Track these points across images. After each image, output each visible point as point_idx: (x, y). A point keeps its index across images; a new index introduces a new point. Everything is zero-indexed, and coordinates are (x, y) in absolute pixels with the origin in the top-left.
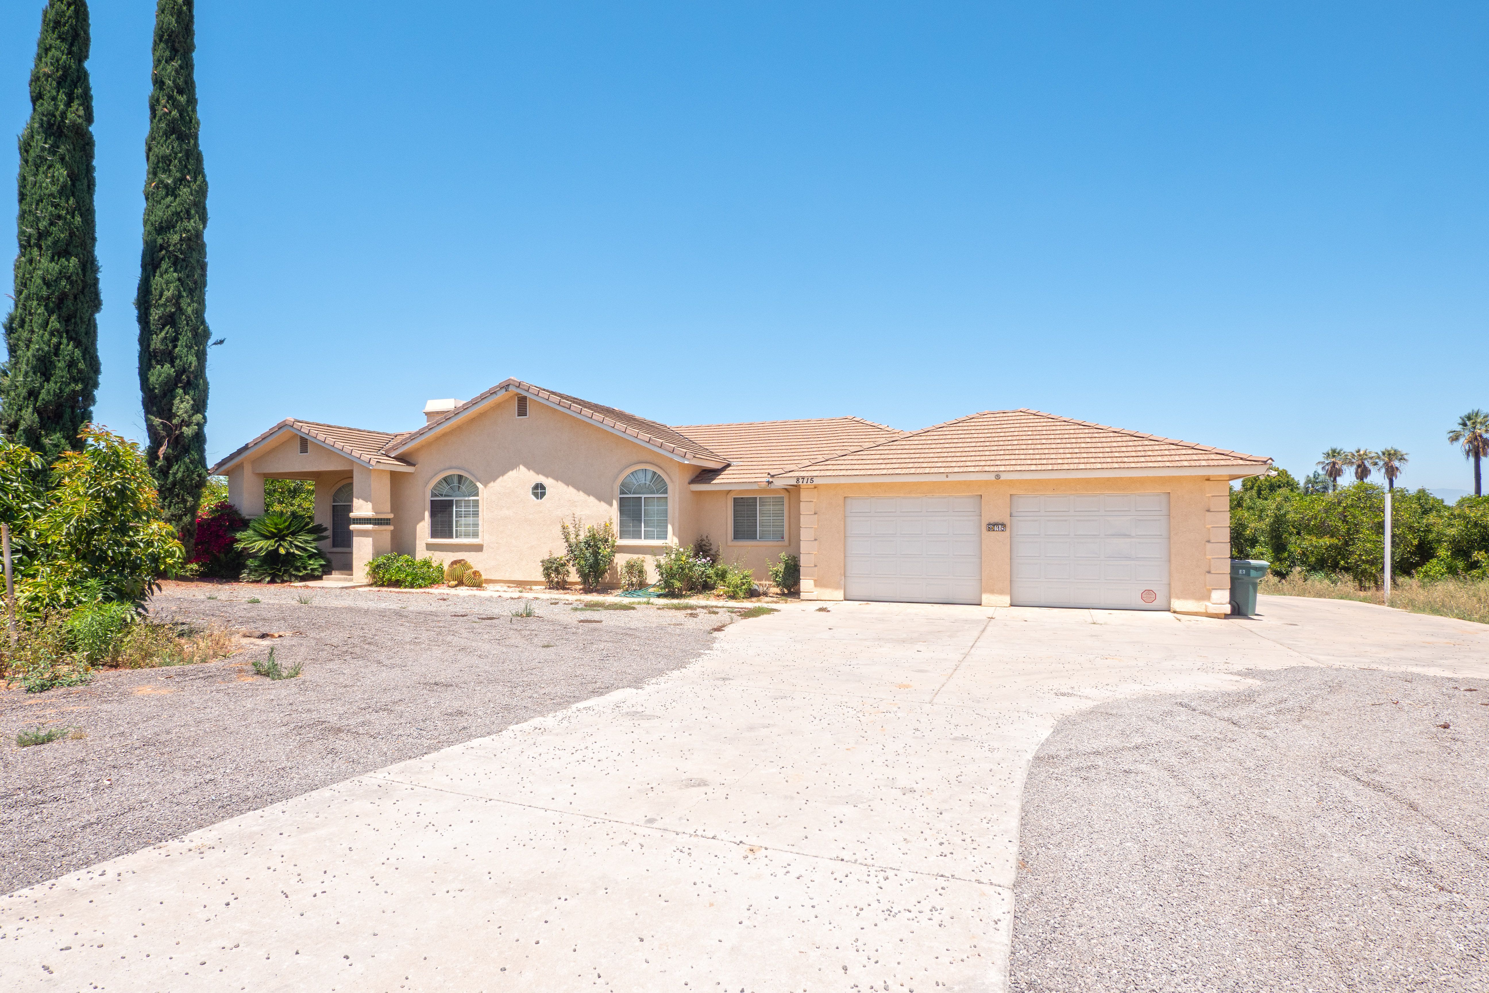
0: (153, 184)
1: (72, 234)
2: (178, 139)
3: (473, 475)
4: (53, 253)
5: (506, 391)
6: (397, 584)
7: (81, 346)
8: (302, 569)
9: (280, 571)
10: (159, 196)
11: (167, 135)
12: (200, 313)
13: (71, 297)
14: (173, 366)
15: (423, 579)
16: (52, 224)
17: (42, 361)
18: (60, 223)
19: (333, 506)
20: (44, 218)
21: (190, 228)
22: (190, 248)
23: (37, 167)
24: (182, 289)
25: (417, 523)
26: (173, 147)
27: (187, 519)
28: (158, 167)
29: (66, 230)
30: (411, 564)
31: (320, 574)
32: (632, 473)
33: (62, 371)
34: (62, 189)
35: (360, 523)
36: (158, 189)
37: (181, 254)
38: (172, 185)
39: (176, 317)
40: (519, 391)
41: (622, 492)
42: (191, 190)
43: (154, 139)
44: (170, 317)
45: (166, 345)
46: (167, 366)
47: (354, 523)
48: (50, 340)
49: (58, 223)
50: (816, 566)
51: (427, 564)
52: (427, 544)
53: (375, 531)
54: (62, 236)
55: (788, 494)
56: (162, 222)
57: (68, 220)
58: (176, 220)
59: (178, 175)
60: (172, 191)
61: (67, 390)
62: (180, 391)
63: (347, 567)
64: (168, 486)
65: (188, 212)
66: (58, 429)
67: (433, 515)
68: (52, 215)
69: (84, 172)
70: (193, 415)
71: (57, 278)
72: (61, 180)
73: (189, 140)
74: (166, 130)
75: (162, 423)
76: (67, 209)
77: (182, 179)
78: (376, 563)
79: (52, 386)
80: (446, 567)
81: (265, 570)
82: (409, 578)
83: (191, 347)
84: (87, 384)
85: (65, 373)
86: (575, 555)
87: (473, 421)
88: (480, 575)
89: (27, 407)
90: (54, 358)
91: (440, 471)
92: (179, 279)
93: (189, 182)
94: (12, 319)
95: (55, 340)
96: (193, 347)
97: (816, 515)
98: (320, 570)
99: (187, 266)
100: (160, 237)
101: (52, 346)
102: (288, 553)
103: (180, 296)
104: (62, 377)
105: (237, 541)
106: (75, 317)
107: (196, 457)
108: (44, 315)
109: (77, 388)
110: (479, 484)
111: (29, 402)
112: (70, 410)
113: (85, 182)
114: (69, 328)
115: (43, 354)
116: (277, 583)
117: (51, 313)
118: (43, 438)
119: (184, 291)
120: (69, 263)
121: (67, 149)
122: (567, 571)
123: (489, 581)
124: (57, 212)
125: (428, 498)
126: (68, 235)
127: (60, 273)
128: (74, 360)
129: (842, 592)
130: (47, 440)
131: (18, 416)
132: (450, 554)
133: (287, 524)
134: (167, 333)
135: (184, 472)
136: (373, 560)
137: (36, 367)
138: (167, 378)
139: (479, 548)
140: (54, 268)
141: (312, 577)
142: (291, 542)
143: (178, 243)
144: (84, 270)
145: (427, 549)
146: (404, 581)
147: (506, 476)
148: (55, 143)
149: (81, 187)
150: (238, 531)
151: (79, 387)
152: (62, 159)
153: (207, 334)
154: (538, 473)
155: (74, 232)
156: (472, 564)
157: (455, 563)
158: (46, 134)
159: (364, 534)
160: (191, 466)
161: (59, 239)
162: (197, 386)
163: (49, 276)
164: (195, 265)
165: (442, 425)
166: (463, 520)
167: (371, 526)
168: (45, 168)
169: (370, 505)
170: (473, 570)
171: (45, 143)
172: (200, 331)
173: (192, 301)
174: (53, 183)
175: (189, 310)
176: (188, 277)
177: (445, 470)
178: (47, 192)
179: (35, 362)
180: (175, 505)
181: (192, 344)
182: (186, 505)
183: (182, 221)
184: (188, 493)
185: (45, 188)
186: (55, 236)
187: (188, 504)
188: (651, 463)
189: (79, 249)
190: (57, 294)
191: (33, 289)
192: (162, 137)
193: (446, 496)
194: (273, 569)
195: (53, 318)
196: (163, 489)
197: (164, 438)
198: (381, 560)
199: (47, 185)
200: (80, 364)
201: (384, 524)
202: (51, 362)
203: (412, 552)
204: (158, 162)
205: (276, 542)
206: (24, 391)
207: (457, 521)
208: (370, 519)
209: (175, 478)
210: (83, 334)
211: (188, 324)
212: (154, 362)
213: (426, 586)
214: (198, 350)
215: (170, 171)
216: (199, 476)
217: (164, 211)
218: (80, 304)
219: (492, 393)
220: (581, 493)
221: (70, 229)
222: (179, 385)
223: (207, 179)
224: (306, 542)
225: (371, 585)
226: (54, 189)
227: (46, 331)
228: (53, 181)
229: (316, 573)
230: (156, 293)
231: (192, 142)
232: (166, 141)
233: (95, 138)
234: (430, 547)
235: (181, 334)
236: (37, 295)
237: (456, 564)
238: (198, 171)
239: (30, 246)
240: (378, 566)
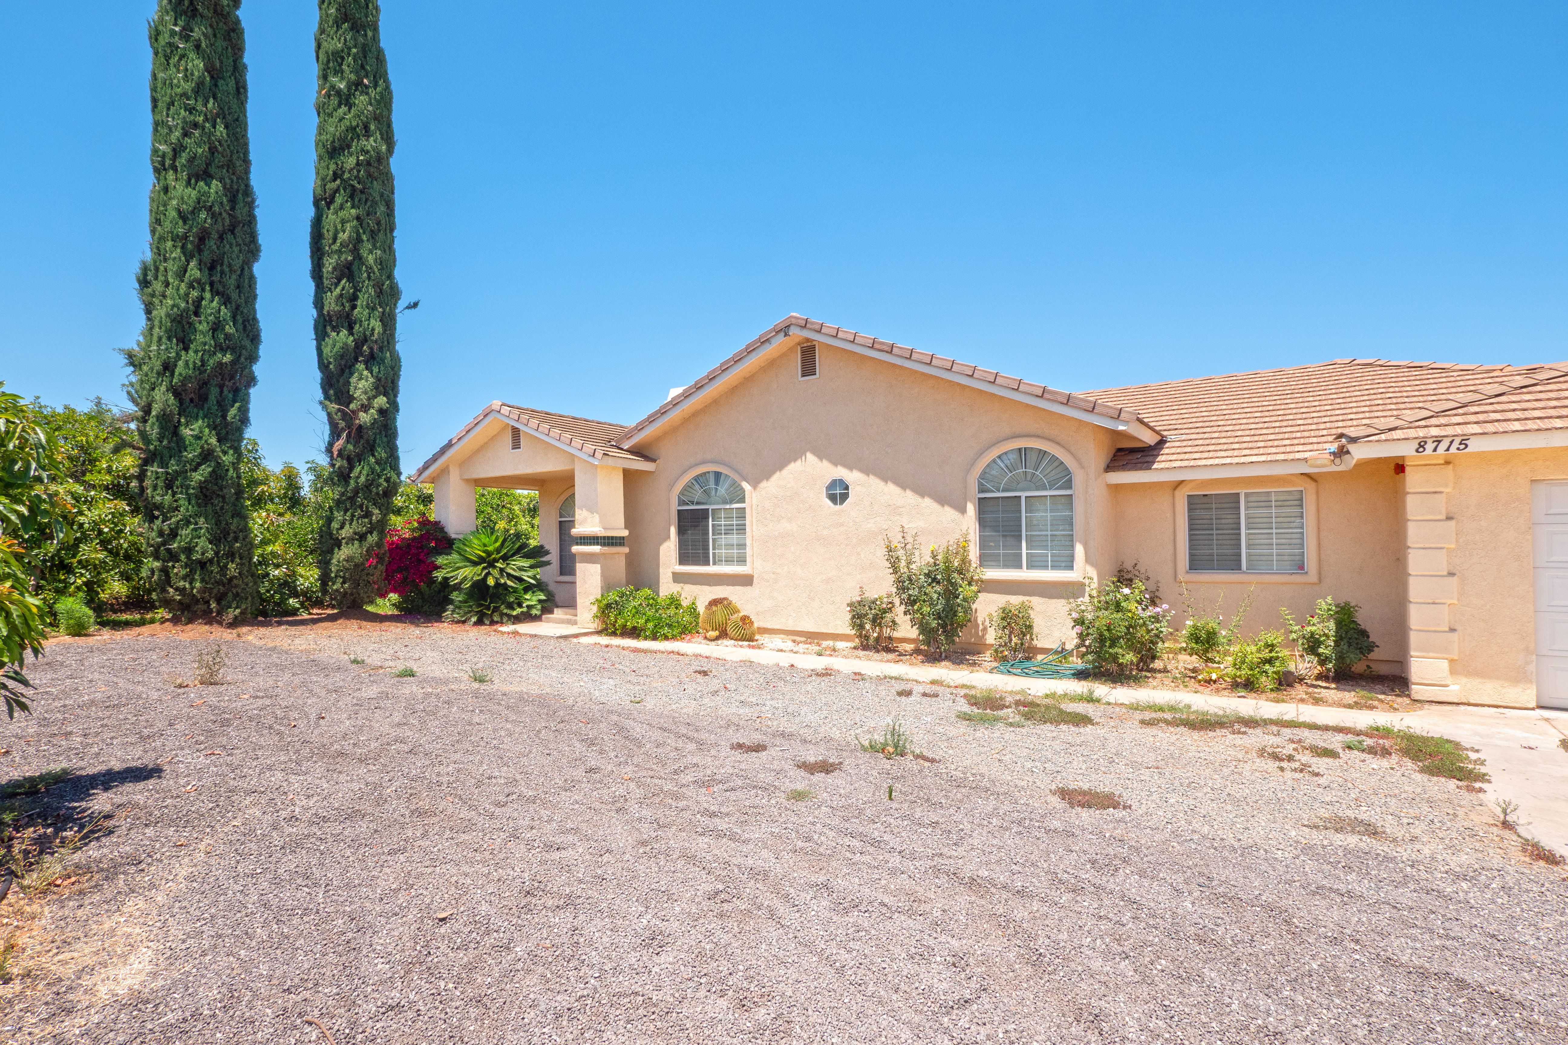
0: (323, 92)
1: (212, 150)
2: (352, 29)
3: (736, 471)
4: (188, 174)
5: (786, 335)
6: (634, 633)
7: (230, 303)
8: (515, 606)
9: (488, 608)
10: (331, 107)
11: (338, 24)
12: (387, 265)
13: (215, 235)
14: (351, 333)
15: (670, 626)
16: (186, 134)
17: (179, 322)
18: (197, 133)
19: (560, 522)
20: (176, 127)
21: (369, 148)
22: (370, 176)
23: (167, 58)
24: (361, 231)
25: (661, 544)
26: (345, 40)
27: (372, 538)
28: (329, 68)
29: (205, 142)
30: (652, 602)
31: (538, 613)
32: (999, 457)
33: (205, 336)
34: (199, 88)
35: (584, 544)
36: (329, 97)
37: (359, 183)
38: (345, 91)
39: (355, 267)
40: (806, 334)
41: (981, 491)
42: (370, 99)
43: (322, 31)
44: (348, 268)
45: (343, 304)
46: (344, 332)
47: (577, 544)
48: (187, 295)
49: (194, 134)
50: (1452, 630)
51: (674, 602)
52: (674, 573)
53: (604, 554)
54: (200, 151)
55: (1313, 484)
56: (334, 141)
57: (207, 130)
58: (351, 138)
59: (353, 77)
60: (345, 99)
61: (211, 362)
62: (361, 366)
63: (571, 604)
64: (349, 495)
65: (366, 127)
66: (201, 414)
67: (681, 531)
68: (186, 123)
69: (231, 69)
70: (375, 397)
71: (195, 208)
72: (196, 74)
73: (365, 31)
74: (336, 17)
75: (339, 410)
76: (206, 115)
77: (358, 84)
78: (605, 602)
79: (191, 356)
80: (701, 609)
81: (471, 606)
82: (650, 625)
83: (373, 309)
84: (240, 356)
85: (207, 339)
86: (910, 595)
87: (734, 390)
88: (752, 623)
89: (161, 385)
90: (193, 318)
91: (690, 468)
92: (358, 218)
93: (367, 87)
94: (145, 269)
95: (195, 294)
96: (377, 309)
97: (1452, 523)
98: (539, 607)
99: (367, 200)
100: (333, 161)
101: (190, 301)
102: (498, 585)
103: (359, 240)
104: (205, 344)
105: (437, 568)
106: (222, 265)
107: (384, 455)
108: (180, 260)
109: (225, 360)
110: (745, 485)
111: (164, 378)
112: (218, 389)
113: (232, 83)
114: (214, 278)
115: (179, 313)
116: (485, 624)
117: (189, 257)
118: (183, 428)
119: (364, 233)
120: (210, 188)
121: (203, 33)
122: (893, 622)
123: (764, 631)
124: (192, 118)
125: (675, 507)
126: (207, 149)
127: (199, 203)
128: (220, 321)
129: (1534, 692)
130: (188, 430)
131: (150, 398)
132: (706, 588)
133: (498, 544)
134: (343, 289)
135: (368, 475)
136: (602, 596)
137: (170, 330)
138: (343, 348)
139: (747, 580)
140: (192, 194)
141: (528, 617)
142: (502, 570)
143: (354, 168)
144: (233, 200)
145: (674, 582)
146: (643, 630)
147: (785, 472)
148: (188, 24)
149: (225, 88)
150: (440, 554)
151: (228, 358)
152: (198, 47)
153: (394, 293)
154: (835, 464)
155: (216, 147)
156: (738, 605)
157: (714, 603)
158: (176, 12)
159: (590, 558)
160: (377, 467)
161: (195, 155)
162: (383, 360)
163: (184, 206)
164: (378, 198)
165: (691, 398)
166: (723, 539)
167: (599, 547)
168: (177, 58)
169: (596, 518)
170: (741, 614)
171: (176, 25)
172: (385, 287)
173: (375, 247)
174: (186, 78)
175: (371, 259)
176: (368, 215)
177: (696, 465)
178: (179, 90)
179: (169, 324)
180: (358, 519)
181: (375, 305)
182: (371, 519)
183: (359, 140)
184: (374, 504)
185: (176, 85)
186: (191, 150)
187: (374, 518)
188: (1038, 437)
189: (225, 171)
190: (195, 230)
191: (168, 225)
192: (332, 27)
193: (698, 503)
194: (481, 605)
195: (193, 264)
196: (344, 498)
197: (343, 430)
198: (613, 596)
199: (179, 82)
200: (227, 327)
201: (616, 545)
202: (190, 324)
203: (654, 585)
204: (328, 61)
205: (484, 568)
206: (159, 363)
207: (714, 540)
208: (597, 538)
209: (358, 483)
210: (232, 287)
211: (369, 278)
212: (329, 329)
213: (674, 638)
214: (383, 313)
215: (342, 72)
216: (388, 480)
217: (336, 126)
218: (228, 246)
219: (764, 341)
220: (909, 493)
221: (210, 142)
222: (361, 359)
223: (393, 87)
224: (521, 569)
225: (599, 633)
226: (188, 87)
227: (183, 281)
228: (186, 76)
229: (534, 612)
230: (328, 236)
231: (370, 34)
232: (336, 32)
233: (244, 24)
234: (678, 578)
235: (360, 291)
236: (172, 233)
237: (716, 605)
238: (379, 74)
239: (165, 169)
240: (608, 606)
